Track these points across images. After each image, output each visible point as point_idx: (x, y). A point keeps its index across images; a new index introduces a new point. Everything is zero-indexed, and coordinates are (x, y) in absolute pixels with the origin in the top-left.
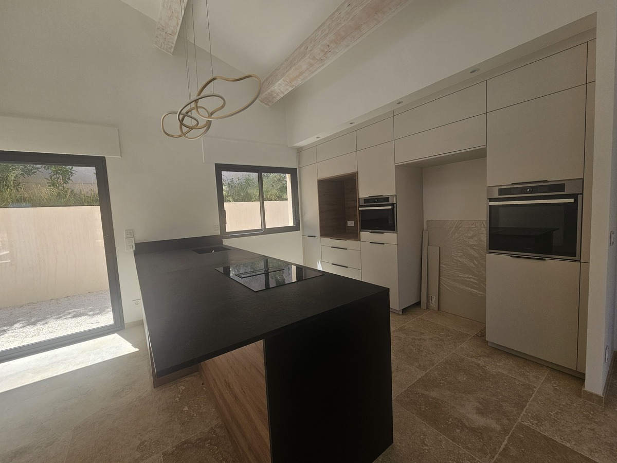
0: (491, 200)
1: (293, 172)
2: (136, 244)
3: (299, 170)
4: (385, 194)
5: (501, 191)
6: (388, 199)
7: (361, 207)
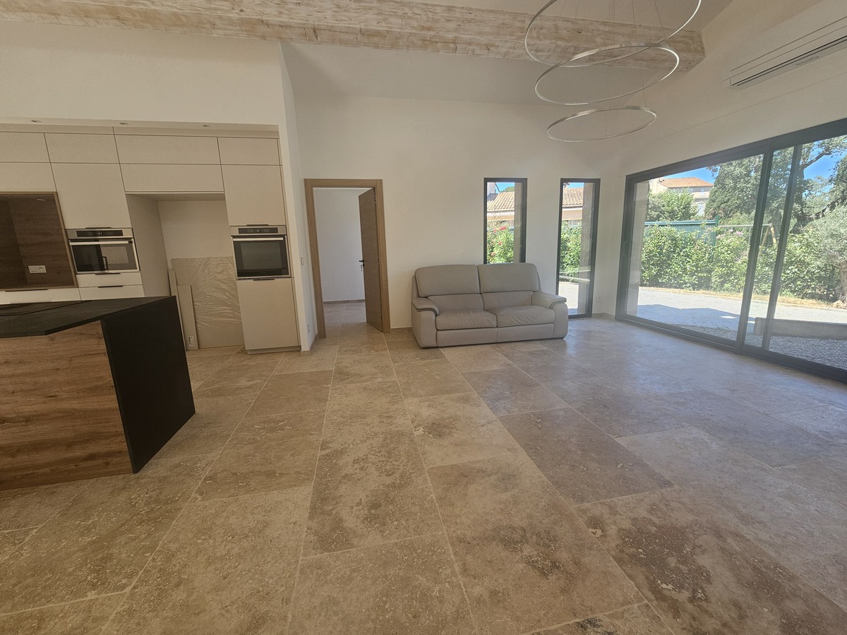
0: (234, 237)
5: (241, 231)
6: (120, 233)
7: (73, 241)
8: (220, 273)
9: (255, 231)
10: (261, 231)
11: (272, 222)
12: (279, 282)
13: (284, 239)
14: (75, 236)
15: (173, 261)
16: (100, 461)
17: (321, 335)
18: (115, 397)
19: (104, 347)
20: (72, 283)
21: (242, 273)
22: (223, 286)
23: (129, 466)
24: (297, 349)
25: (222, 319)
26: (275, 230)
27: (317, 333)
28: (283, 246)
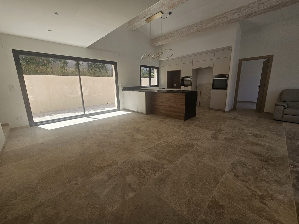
0: (213, 78)
1: (158, 68)
2: (123, 87)
3: (160, 68)
4: (189, 76)
5: (216, 76)
6: (189, 78)
7: (182, 79)
8: (208, 88)
9: (219, 76)
10: (221, 76)
11: (224, 74)
12: (223, 91)
13: (227, 78)
14: (182, 78)
15: (198, 84)
16: (180, 117)
17: (234, 109)
18: (185, 106)
19: (185, 97)
20: (180, 88)
21: (213, 88)
22: (208, 91)
23: (184, 119)
24: (224, 111)
25: (206, 100)
26: (225, 76)
27: (233, 108)
28: (226, 81)
